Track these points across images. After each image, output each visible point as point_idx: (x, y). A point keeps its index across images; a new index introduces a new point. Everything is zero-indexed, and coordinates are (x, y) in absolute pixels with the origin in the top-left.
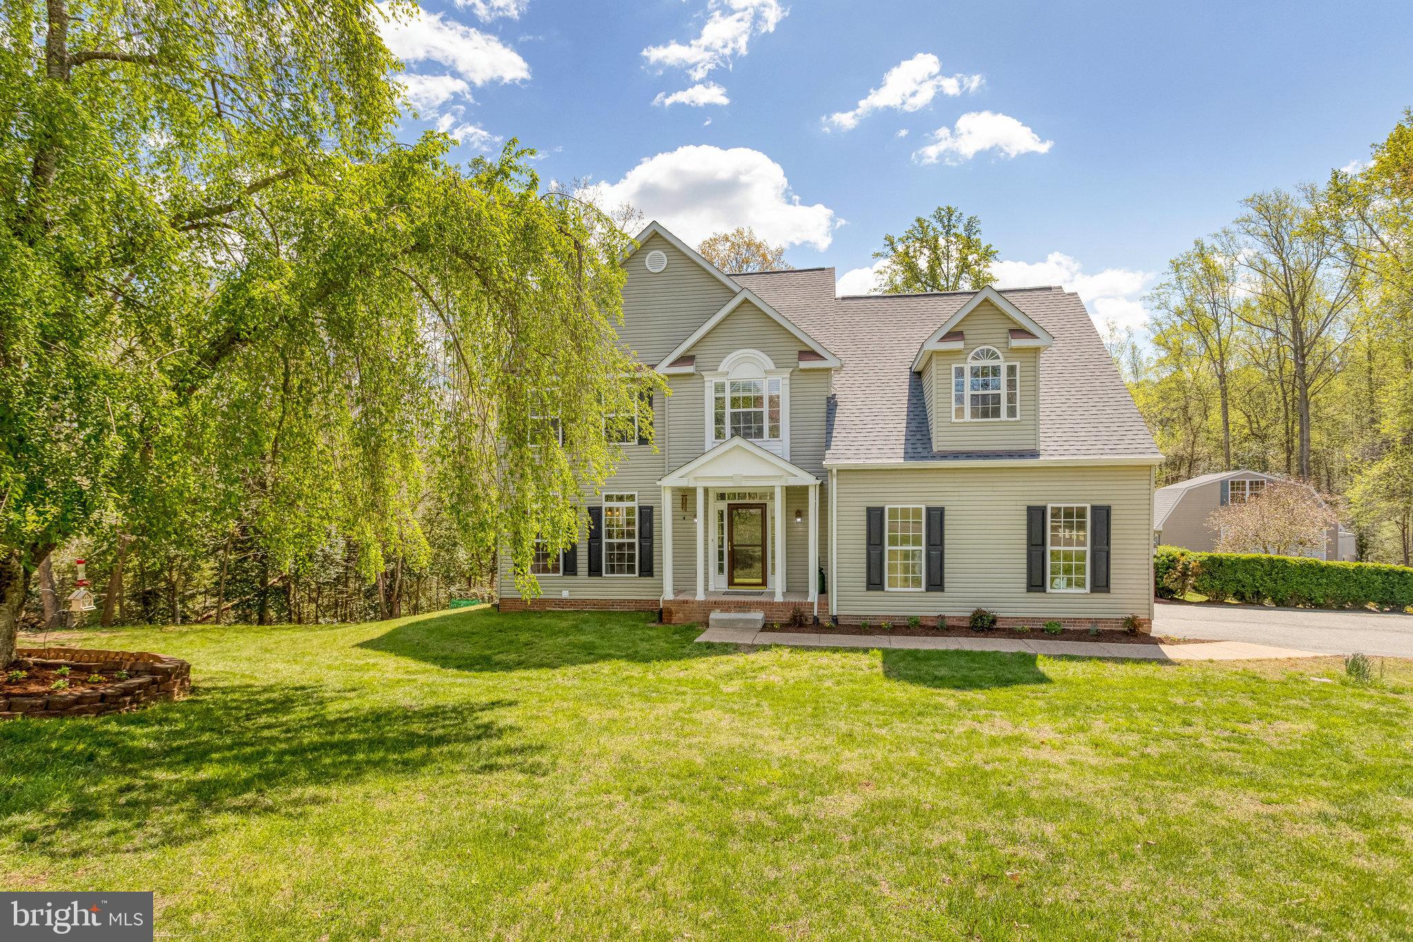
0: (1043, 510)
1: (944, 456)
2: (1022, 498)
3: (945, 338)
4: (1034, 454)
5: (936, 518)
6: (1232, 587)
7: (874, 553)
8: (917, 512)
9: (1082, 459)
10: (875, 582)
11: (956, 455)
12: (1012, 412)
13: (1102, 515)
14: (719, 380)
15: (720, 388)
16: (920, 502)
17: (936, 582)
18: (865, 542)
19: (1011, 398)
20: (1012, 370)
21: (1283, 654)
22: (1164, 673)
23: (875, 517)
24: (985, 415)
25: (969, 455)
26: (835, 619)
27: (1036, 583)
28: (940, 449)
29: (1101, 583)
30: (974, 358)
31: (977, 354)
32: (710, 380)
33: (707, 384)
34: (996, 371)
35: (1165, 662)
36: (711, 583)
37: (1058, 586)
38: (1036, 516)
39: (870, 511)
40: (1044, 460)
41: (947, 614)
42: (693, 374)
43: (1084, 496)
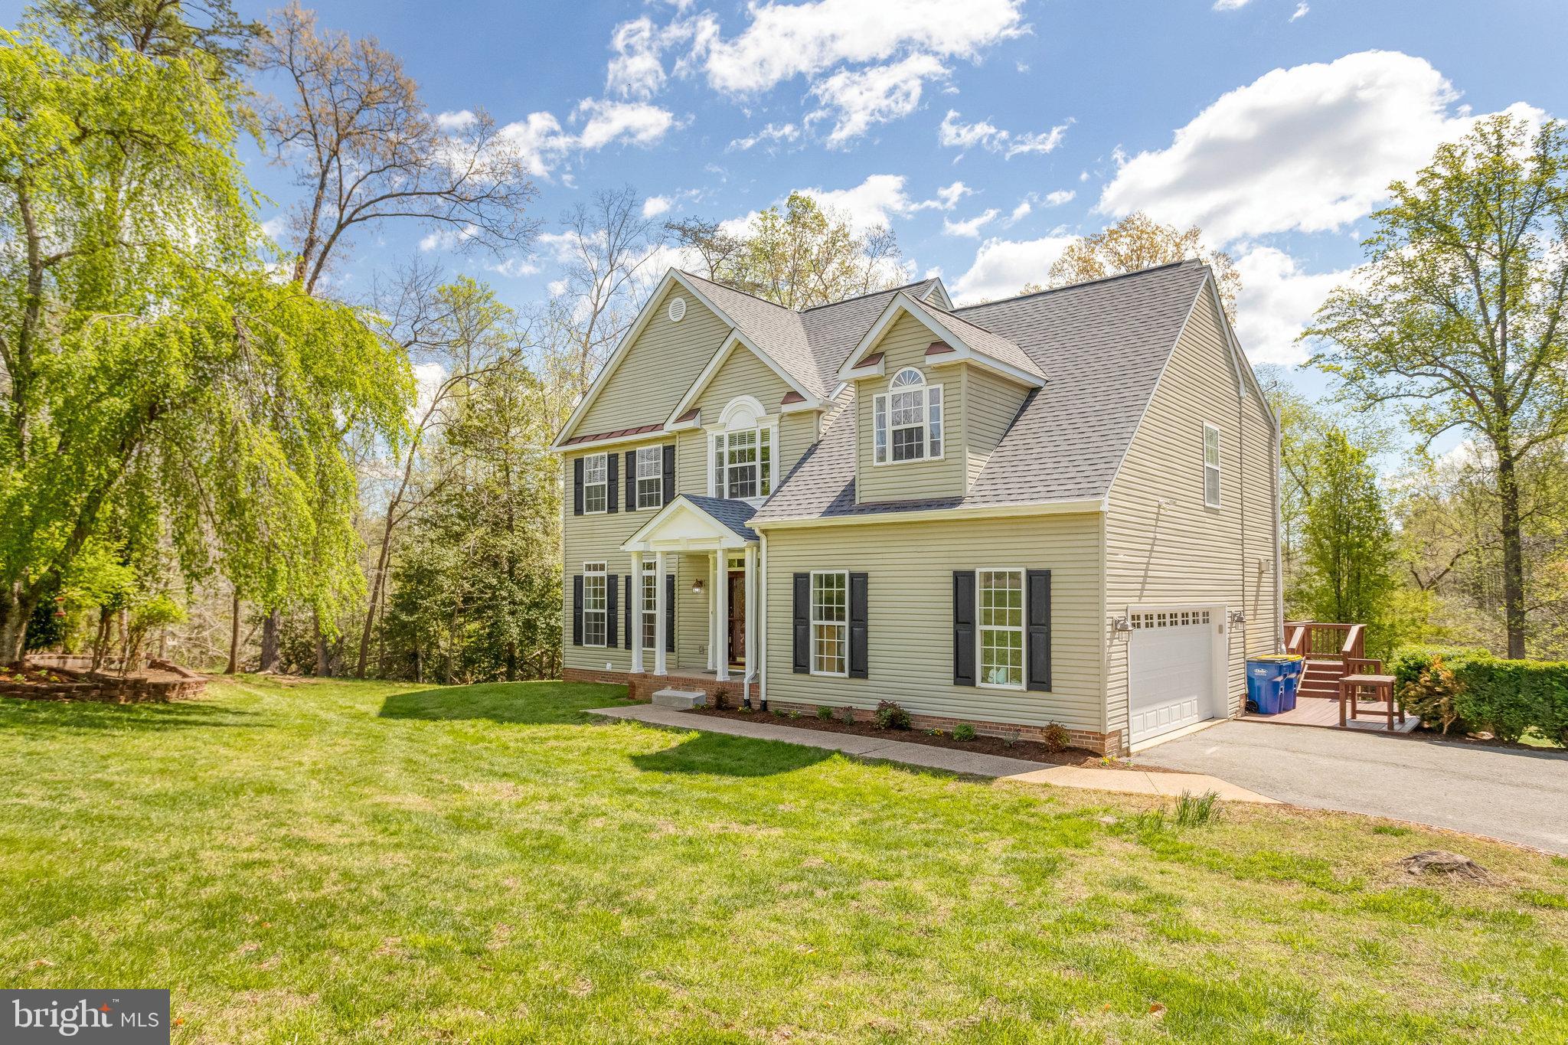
0: (971, 575)
1: (868, 508)
2: (947, 560)
3: (860, 364)
4: (954, 502)
5: (859, 586)
7: (800, 628)
8: (840, 580)
10: (801, 663)
12: (935, 450)
13: (1042, 581)
14: (719, 433)
15: (720, 441)
16: (844, 566)
17: (859, 668)
18: (791, 615)
19: (934, 431)
20: (932, 395)
23: (801, 584)
24: (910, 455)
26: (764, 705)
27: (964, 674)
28: (864, 500)
30: (895, 385)
31: (898, 378)
32: (712, 433)
33: (710, 439)
34: (918, 398)
38: (963, 582)
39: (797, 576)
40: (966, 509)
41: (854, 706)
42: (697, 430)
43: (1017, 558)
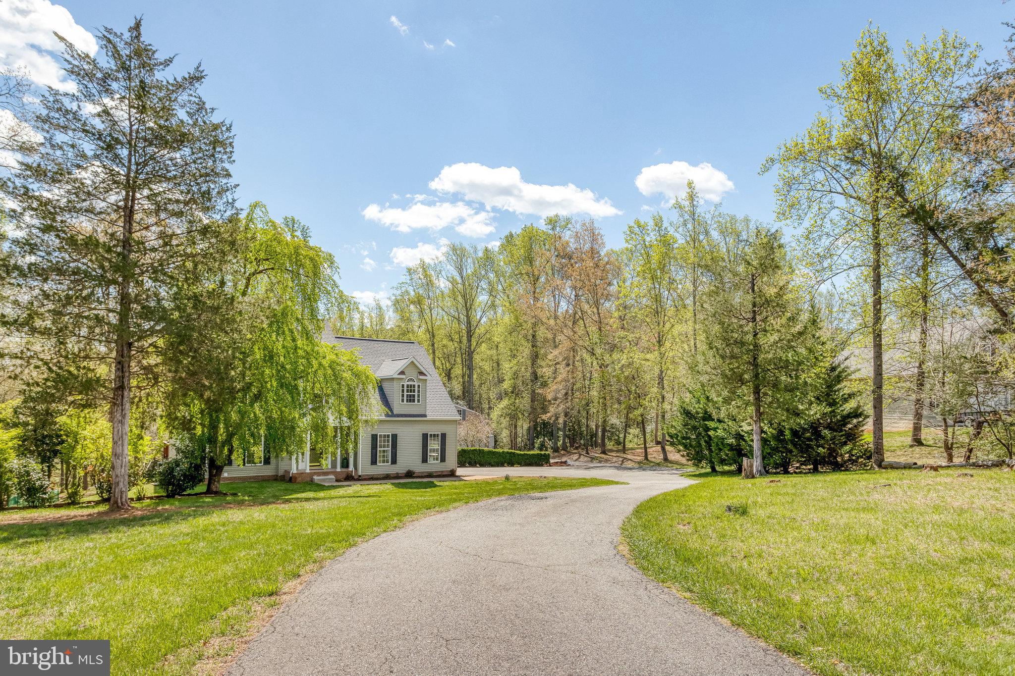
0: (427, 434)
1: (398, 416)
2: (421, 430)
3: (399, 374)
4: (425, 416)
5: (395, 437)
6: (468, 460)
7: (374, 451)
8: (388, 436)
9: (439, 418)
10: (374, 462)
11: (402, 416)
12: (419, 401)
13: (444, 436)
16: (390, 432)
17: (394, 461)
18: (371, 447)
19: (419, 396)
20: (419, 386)
21: (491, 477)
22: (463, 482)
23: (374, 437)
24: (411, 401)
25: (406, 416)
26: (360, 476)
27: (425, 460)
28: (396, 413)
29: (443, 459)
30: (407, 381)
31: (409, 380)
34: (414, 386)
35: (463, 480)
36: (299, 466)
37: (431, 461)
38: (425, 437)
39: (373, 435)
40: (428, 418)
41: (399, 472)
43: (437, 430)
